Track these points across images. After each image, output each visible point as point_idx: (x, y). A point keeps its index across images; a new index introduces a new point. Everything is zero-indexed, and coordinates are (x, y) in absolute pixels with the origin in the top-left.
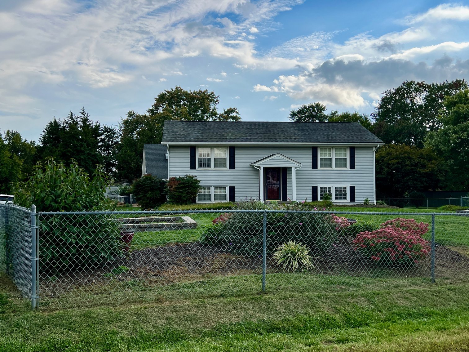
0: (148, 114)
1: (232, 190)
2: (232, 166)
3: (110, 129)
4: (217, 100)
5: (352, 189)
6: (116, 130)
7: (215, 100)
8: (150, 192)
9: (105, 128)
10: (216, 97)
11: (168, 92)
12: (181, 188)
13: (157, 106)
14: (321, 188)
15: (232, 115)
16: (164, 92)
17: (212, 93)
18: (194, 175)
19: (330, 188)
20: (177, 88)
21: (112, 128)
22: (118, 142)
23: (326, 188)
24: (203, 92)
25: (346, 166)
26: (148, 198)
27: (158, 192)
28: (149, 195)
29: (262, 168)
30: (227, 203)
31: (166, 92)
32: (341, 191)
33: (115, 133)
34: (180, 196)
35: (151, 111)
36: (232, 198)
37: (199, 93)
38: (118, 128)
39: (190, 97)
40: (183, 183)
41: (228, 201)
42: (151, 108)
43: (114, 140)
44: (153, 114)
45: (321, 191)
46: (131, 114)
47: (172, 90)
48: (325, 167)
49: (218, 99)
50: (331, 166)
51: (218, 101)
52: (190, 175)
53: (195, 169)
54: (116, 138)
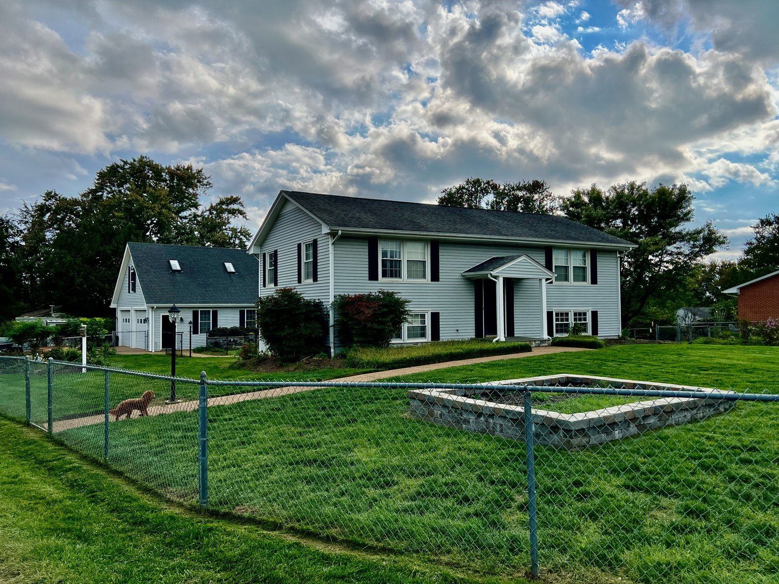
2: (435, 277)
4: (208, 182)
5: (595, 315)
7: (205, 182)
10: (206, 178)
11: (126, 163)
13: (101, 187)
14: (557, 314)
15: (232, 206)
16: (119, 162)
17: (200, 171)
19: (567, 314)
20: (143, 157)
21: (7, 219)
23: (562, 314)
24: (186, 167)
25: (584, 280)
29: (501, 280)
30: (428, 343)
31: (122, 163)
32: (580, 319)
33: (10, 227)
35: (92, 193)
36: (436, 334)
41: (430, 340)
42: (94, 188)
44: (94, 198)
45: (557, 320)
46: (49, 196)
47: (134, 160)
49: (210, 181)
50: (568, 280)
51: (210, 184)
53: (378, 280)
54: (14, 235)
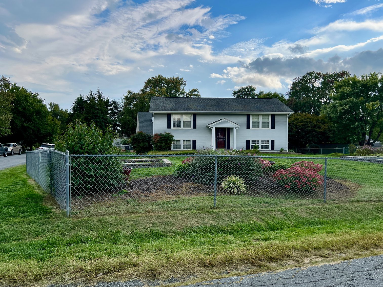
0: (140, 93)
1: (194, 142)
2: (195, 127)
3: (116, 102)
5: (273, 142)
6: (120, 103)
7: (184, 83)
8: (141, 143)
9: (113, 101)
10: (184, 82)
11: (153, 78)
12: (162, 140)
13: (146, 88)
14: (252, 141)
15: (195, 93)
16: (151, 78)
17: (182, 79)
18: (170, 132)
19: (258, 141)
20: (159, 75)
21: (117, 101)
22: (121, 110)
23: (255, 141)
24: (176, 78)
25: (269, 127)
26: (140, 147)
27: (147, 143)
28: (141, 145)
29: (214, 128)
30: (191, 151)
31: (152, 78)
32: (265, 143)
33: (119, 105)
34: (161, 146)
35: (143, 91)
36: (194, 147)
37: (173, 79)
38: (121, 101)
39: (168, 82)
40: (163, 138)
41: (192, 149)
42: (142, 89)
43: (119, 110)
44: (144, 92)
45: (252, 143)
46: (129, 93)
47: (156, 77)
48: (255, 127)
49: (186, 83)
50: (259, 127)
52: (168, 132)
53: (171, 128)
54: (120, 108)
